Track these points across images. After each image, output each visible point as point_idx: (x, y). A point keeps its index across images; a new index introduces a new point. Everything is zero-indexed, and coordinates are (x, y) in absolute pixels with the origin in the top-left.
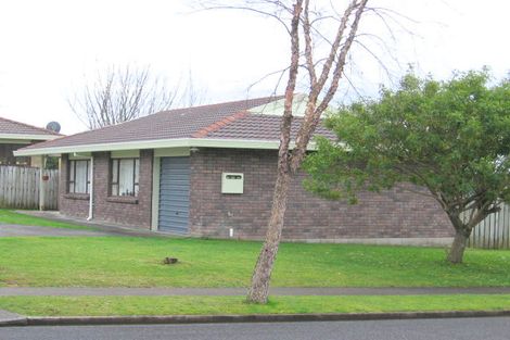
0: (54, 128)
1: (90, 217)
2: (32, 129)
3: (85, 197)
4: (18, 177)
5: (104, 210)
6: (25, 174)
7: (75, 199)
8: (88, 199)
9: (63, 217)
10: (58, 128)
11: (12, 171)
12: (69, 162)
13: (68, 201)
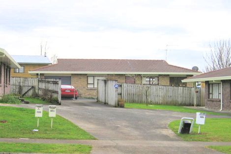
0: (195, 69)
1: (221, 109)
2: (187, 70)
3: (219, 100)
4: (183, 92)
5: (229, 106)
6: (186, 90)
7: (213, 101)
8: (220, 101)
9: (207, 109)
10: (197, 69)
11: (181, 89)
12: (209, 85)
13: (209, 102)
